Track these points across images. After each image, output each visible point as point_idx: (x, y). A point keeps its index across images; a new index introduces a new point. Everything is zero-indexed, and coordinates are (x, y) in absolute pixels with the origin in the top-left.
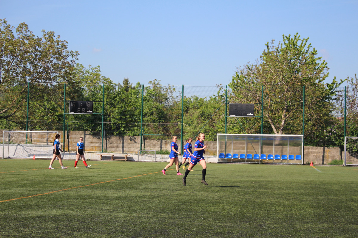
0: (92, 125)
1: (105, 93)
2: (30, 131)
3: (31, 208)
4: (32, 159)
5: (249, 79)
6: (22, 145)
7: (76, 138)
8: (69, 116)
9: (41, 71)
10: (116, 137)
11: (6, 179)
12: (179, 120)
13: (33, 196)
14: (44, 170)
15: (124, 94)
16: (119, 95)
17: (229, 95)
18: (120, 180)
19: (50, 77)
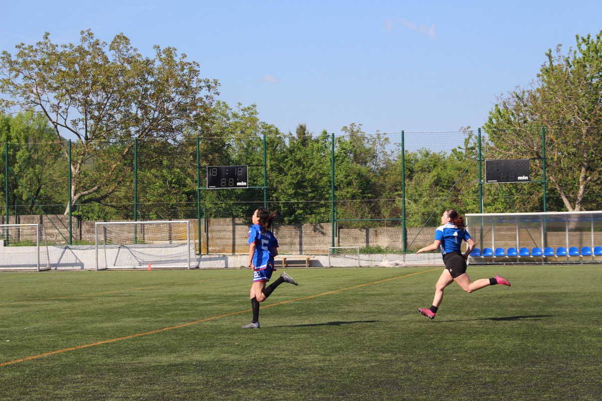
0: (247, 207)
1: (267, 151)
2: (141, 221)
3: (157, 351)
4: (146, 270)
5: (519, 115)
6: (128, 246)
7: (220, 231)
8: (206, 193)
9: (156, 116)
10: (289, 226)
11: (107, 305)
12: (396, 193)
13: (157, 331)
14: (169, 287)
15: (301, 152)
16: (291, 154)
17: (483, 145)
18: (302, 301)
19: (172, 126)
